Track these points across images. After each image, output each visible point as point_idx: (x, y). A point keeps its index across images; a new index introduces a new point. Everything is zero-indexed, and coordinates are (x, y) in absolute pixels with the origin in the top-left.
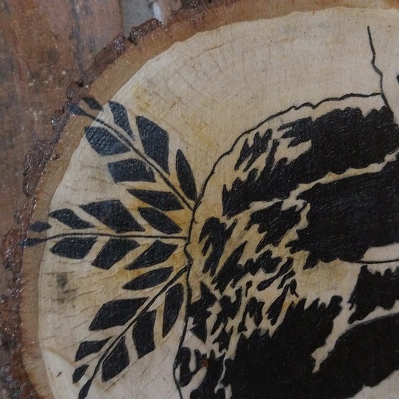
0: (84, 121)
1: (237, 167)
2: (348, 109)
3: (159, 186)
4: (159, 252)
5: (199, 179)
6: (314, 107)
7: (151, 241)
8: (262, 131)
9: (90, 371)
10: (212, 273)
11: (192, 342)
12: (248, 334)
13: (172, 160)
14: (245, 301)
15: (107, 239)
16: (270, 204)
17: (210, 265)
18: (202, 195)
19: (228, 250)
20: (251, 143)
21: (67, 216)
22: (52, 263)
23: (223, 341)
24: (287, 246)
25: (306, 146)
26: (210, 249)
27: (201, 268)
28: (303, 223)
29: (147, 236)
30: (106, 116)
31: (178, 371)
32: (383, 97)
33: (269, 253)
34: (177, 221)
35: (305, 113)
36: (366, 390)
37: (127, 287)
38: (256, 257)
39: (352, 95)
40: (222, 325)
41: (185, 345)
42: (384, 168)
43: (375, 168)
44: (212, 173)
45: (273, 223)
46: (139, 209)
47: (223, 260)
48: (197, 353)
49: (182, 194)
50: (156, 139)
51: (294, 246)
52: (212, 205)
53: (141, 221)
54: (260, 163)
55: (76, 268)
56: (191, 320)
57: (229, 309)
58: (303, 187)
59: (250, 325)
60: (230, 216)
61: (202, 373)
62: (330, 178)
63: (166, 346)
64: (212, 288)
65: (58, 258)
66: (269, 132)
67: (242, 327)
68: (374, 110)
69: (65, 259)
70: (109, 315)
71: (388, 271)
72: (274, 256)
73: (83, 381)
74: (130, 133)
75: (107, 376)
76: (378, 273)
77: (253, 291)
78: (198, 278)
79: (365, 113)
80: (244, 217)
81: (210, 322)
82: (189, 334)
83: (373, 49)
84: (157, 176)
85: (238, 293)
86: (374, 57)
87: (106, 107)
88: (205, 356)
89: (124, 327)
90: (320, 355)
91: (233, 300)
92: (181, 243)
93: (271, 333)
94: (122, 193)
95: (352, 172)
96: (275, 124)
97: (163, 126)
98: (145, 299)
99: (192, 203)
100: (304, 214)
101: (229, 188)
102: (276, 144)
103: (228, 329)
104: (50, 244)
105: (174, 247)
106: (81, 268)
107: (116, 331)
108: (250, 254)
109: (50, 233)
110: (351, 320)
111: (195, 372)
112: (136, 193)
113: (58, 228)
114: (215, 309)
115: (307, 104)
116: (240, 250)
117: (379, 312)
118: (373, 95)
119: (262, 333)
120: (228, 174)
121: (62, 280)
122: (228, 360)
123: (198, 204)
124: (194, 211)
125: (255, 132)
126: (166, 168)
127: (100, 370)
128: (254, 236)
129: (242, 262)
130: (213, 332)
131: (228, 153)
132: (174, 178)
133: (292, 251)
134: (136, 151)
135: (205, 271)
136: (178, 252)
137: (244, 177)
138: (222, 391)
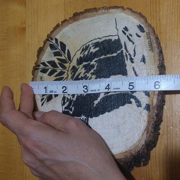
0: (49, 43)
1: (81, 54)
3: (63, 58)
4: (62, 73)
5: (72, 56)
6: (100, 39)
7: (60, 70)
8: (87, 45)
9: (44, 99)
12: (79, 95)
13: (66, 52)
15: (51, 69)
16: (88, 63)
17: (72, 77)
18: (72, 60)
19: (77, 74)
20: (84, 48)
21: (44, 64)
22: (40, 74)
24: (91, 74)
25: (97, 49)
26: (73, 73)
28: (95, 68)
29: (59, 69)
30: (54, 41)
32: (118, 36)
33: (86, 75)
34: (66, 66)
35: (98, 40)
36: (107, 113)
37: (54, 80)
39: (110, 36)
41: (65, 96)
42: (117, 55)
44: (75, 55)
45: (88, 68)
46: (58, 63)
47: (75, 76)
48: (67, 98)
49: (67, 59)
50: (63, 46)
51: (93, 74)
52: (74, 63)
53: (59, 66)
54: (86, 53)
58: (96, 59)
60: (78, 66)
61: (68, 103)
62: (103, 57)
66: (89, 45)
68: (115, 39)
69: (42, 73)
72: (87, 76)
73: (43, 101)
74: (58, 45)
75: (47, 101)
78: (69, 80)
79: (113, 40)
80: (81, 66)
83: (116, 24)
84: (63, 56)
86: (116, 26)
87: (54, 39)
88: (69, 99)
90: (96, 102)
92: (66, 71)
93: (85, 95)
94: (55, 59)
95: (108, 55)
96: (90, 43)
97: (65, 44)
99: (70, 62)
100: (95, 66)
101: (78, 59)
102: (90, 48)
104: (40, 70)
106: (45, 76)
108: (82, 75)
109: (40, 67)
110: (105, 94)
111: (66, 103)
112: (58, 59)
113: (42, 66)
115: (99, 38)
118: (115, 35)
120: (79, 55)
121: (41, 78)
122: (74, 101)
123: (71, 62)
124: (70, 64)
126: (65, 54)
127: (47, 99)
128: (83, 71)
129: (80, 77)
131: (79, 50)
132: (66, 56)
133: (92, 75)
134: (59, 49)
136: (66, 74)
137: (82, 56)
138: (72, 108)
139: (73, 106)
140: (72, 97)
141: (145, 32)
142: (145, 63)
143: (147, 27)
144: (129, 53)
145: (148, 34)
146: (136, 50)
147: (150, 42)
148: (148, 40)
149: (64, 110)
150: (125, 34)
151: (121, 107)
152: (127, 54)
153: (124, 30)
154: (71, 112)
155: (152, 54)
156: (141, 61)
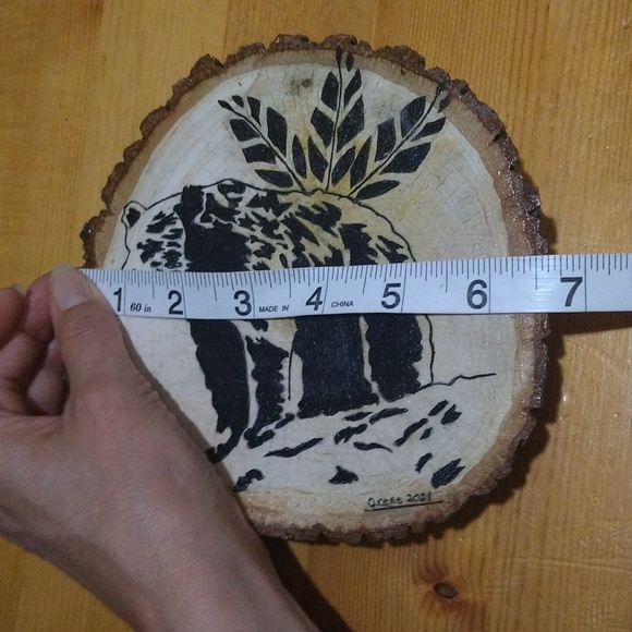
0: (431, 96)
1: (380, 238)
2: (421, 348)
3: (372, 165)
4: (319, 164)
5: (372, 202)
7: (328, 159)
9: (239, 109)
10: (297, 214)
11: (248, 195)
12: (248, 244)
13: (391, 176)
14: (273, 242)
15: (334, 120)
17: (304, 212)
18: (360, 205)
20: (399, 251)
21: (356, 84)
22: (321, 74)
23: (246, 223)
26: (316, 212)
27: (303, 204)
29: (332, 155)
30: (434, 116)
31: (229, 183)
32: (429, 385)
34: (341, 182)
36: (194, 347)
37: (296, 138)
38: (306, 253)
39: (433, 353)
40: (258, 221)
41: (247, 188)
42: (366, 380)
43: (368, 371)
44: (377, 214)
46: (354, 148)
48: (240, 199)
49: (363, 187)
50: (410, 161)
52: (352, 214)
54: (382, 260)
55: (315, 94)
56: (264, 194)
57: (269, 227)
59: (255, 247)
61: (225, 203)
63: (247, 173)
64: (286, 213)
65: (325, 79)
67: (254, 239)
68: (417, 374)
69: (322, 85)
70: (277, 123)
71: (281, 377)
73: (233, 104)
74: (417, 138)
75: (233, 123)
76: (281, 367)
77: (280, 250)
78: (295, 200)
79: (416, 365)
80: (339, 243)
81: (261, 211)
82: (254, 192)
83: (474, 378)
84: (379, 163)
85: (280, 237)
86: (466, 378)
87: (441, 115)
88: (237, 206)
89: (266, 136)
91: (276, 232)
92: (324, 186)
93: (246, 264)
94: (369, 131)
95: (366, 348)
97: (420, 168)
98: (285, 155)
99: (355, 195)
101: (364, 230)
103: (254, 226)
104: (336, 72)
105: (321, 180)
106: (314, 99)
107: (264, 130)
108: (309, 248)
109: (344, 71)
110: (248, 338)
111: (226, 197)
112: (367, 144)
114: (270, 216)
116: (313, 239)
117: (251, 365)
118: (432, 375)
119: (247, 257)
120: (375, 229)
121: (307, 83)
122: (231, 227)
124: (348, 197)
125: (409, 255)
126: (385, 171)
127: (239, 118)
128: (323, 253)
129: (304, 241)
130: (253, 213)
131: (393, 230)
132: (377, 178)
134: (402, 144)
135: (300, 207)
136: (317, 183)
137: (372, 244)
138: (209, 220)
139: (216, 223)
140: (242, 216)
141: (433, 490)
142: (332, 481)
143: (449, 495)
144: (369, 424)
145: (425, 500)
146: (375, 451)
147: (397, 505)
148: (405, 498)
149: (206, 191)
150: (434, 412)
151: (208, 395)
152: (366, 420)
153: (447, 408)
154: (197, 220)
155: (359, 510)
156: (338, 468)
